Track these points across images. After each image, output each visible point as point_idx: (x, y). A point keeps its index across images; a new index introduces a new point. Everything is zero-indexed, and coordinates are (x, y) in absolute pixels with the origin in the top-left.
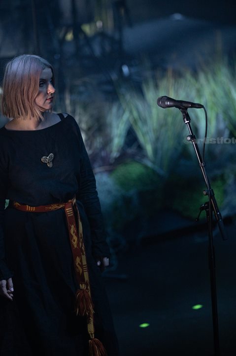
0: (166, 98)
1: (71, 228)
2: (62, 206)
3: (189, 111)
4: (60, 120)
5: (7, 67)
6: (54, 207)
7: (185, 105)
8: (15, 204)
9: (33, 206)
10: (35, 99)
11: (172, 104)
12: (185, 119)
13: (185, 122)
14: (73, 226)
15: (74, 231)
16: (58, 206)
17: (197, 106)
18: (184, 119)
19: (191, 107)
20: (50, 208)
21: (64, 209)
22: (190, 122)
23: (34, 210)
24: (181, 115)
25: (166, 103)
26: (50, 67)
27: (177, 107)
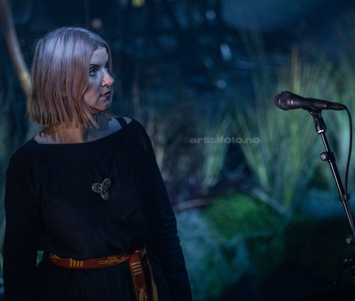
0: (288, 95)
1: (139, 292)
2: (123, 259)
3: (325, 114)
4: (121, 128)
5: (37, 47)
6: (112, 260)
7: (318, 105)
8: (52, 258)
9: (80, 260)
10: (83, 97)
11: (297, 103)
12: (318, 127)
13: (317, 131)
14: (142, 290)
15: (144, 297)
16: (119, 258)
17: (336, 107)
18: (316, 126)
19: (327, 108)
20: (106, 262)
21: (127, 263)
22: (325, 131)
23: (81, 265)
24: (311, 120)
25: (288, 102)
26: (105, 46)
27: (305, 108)
